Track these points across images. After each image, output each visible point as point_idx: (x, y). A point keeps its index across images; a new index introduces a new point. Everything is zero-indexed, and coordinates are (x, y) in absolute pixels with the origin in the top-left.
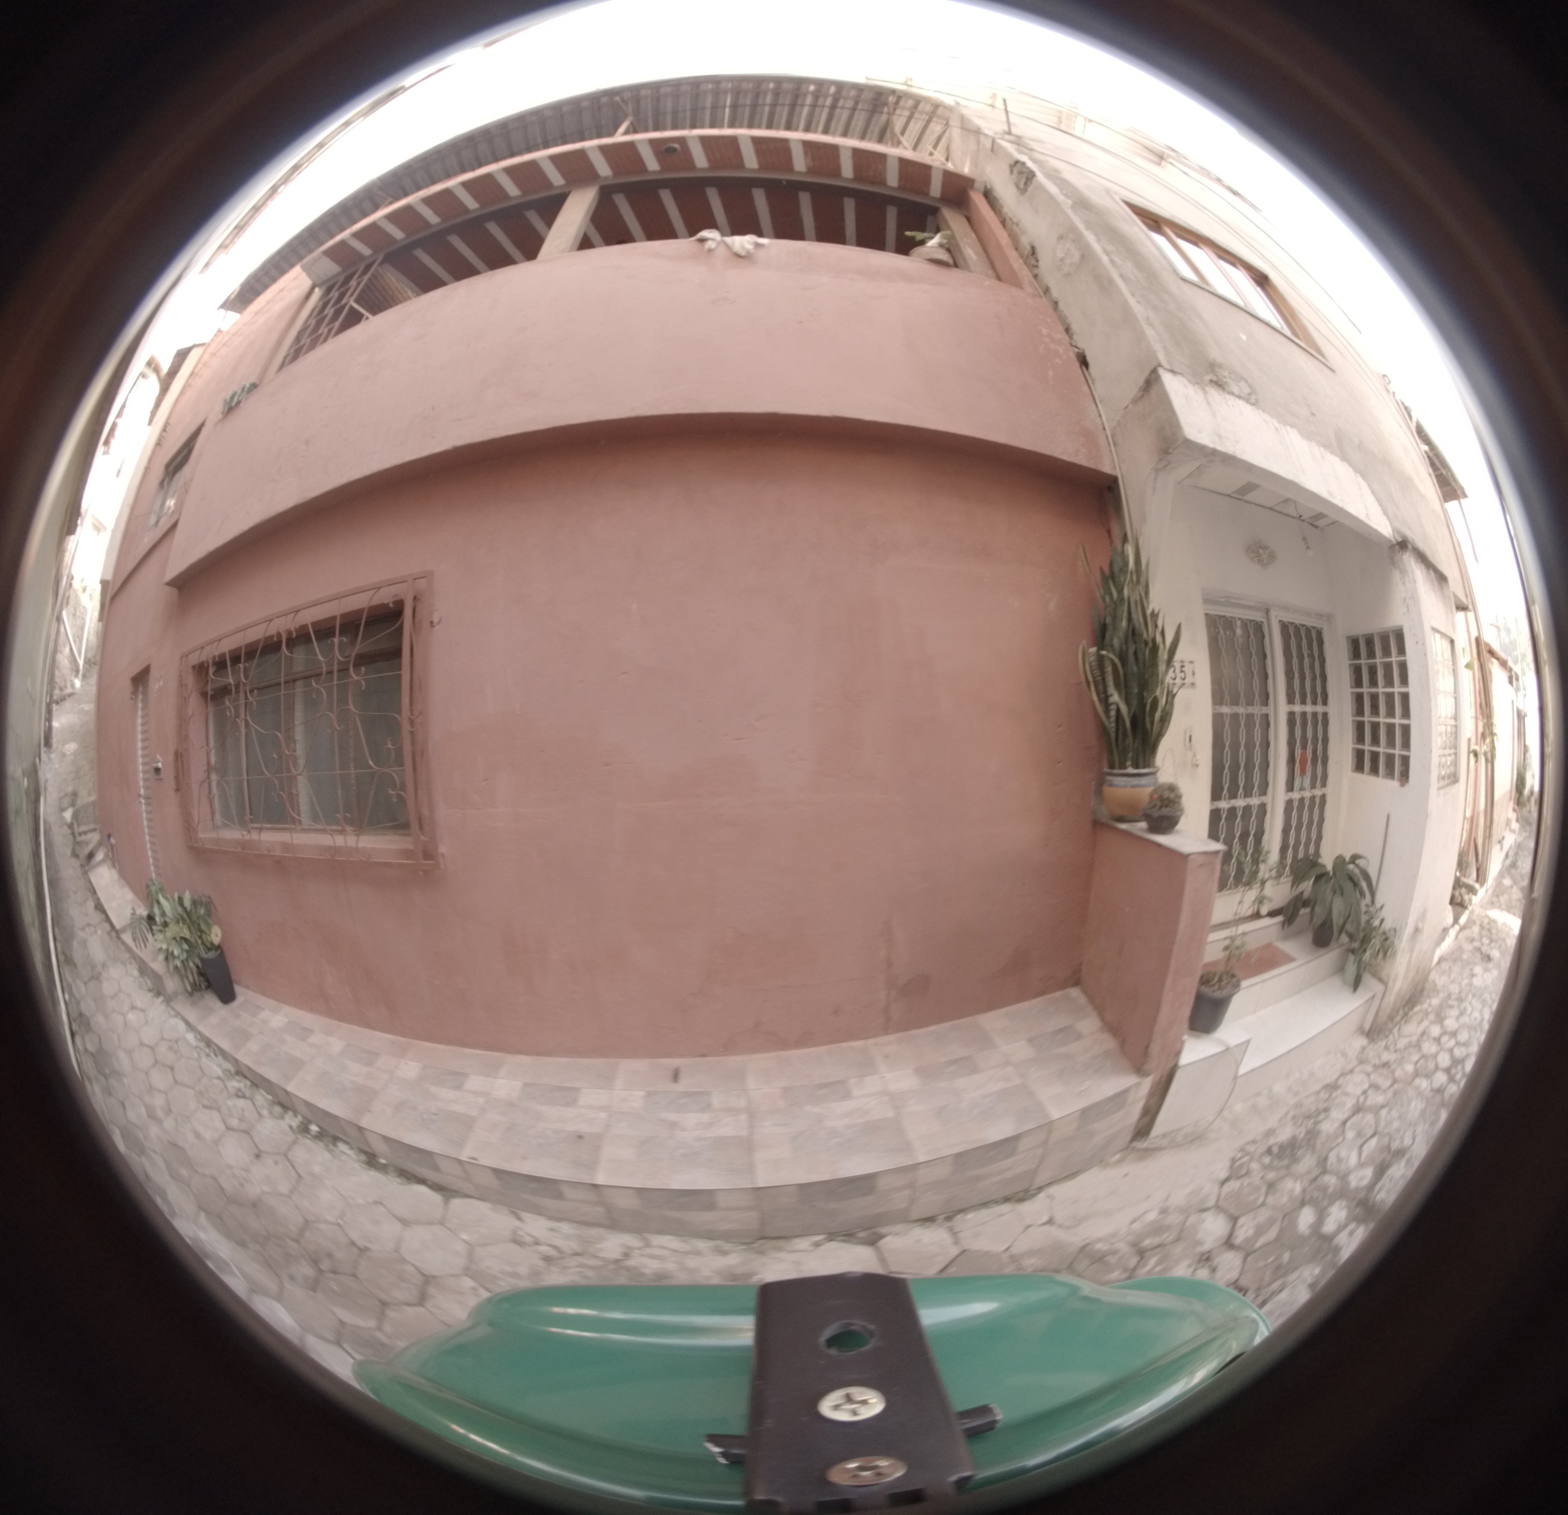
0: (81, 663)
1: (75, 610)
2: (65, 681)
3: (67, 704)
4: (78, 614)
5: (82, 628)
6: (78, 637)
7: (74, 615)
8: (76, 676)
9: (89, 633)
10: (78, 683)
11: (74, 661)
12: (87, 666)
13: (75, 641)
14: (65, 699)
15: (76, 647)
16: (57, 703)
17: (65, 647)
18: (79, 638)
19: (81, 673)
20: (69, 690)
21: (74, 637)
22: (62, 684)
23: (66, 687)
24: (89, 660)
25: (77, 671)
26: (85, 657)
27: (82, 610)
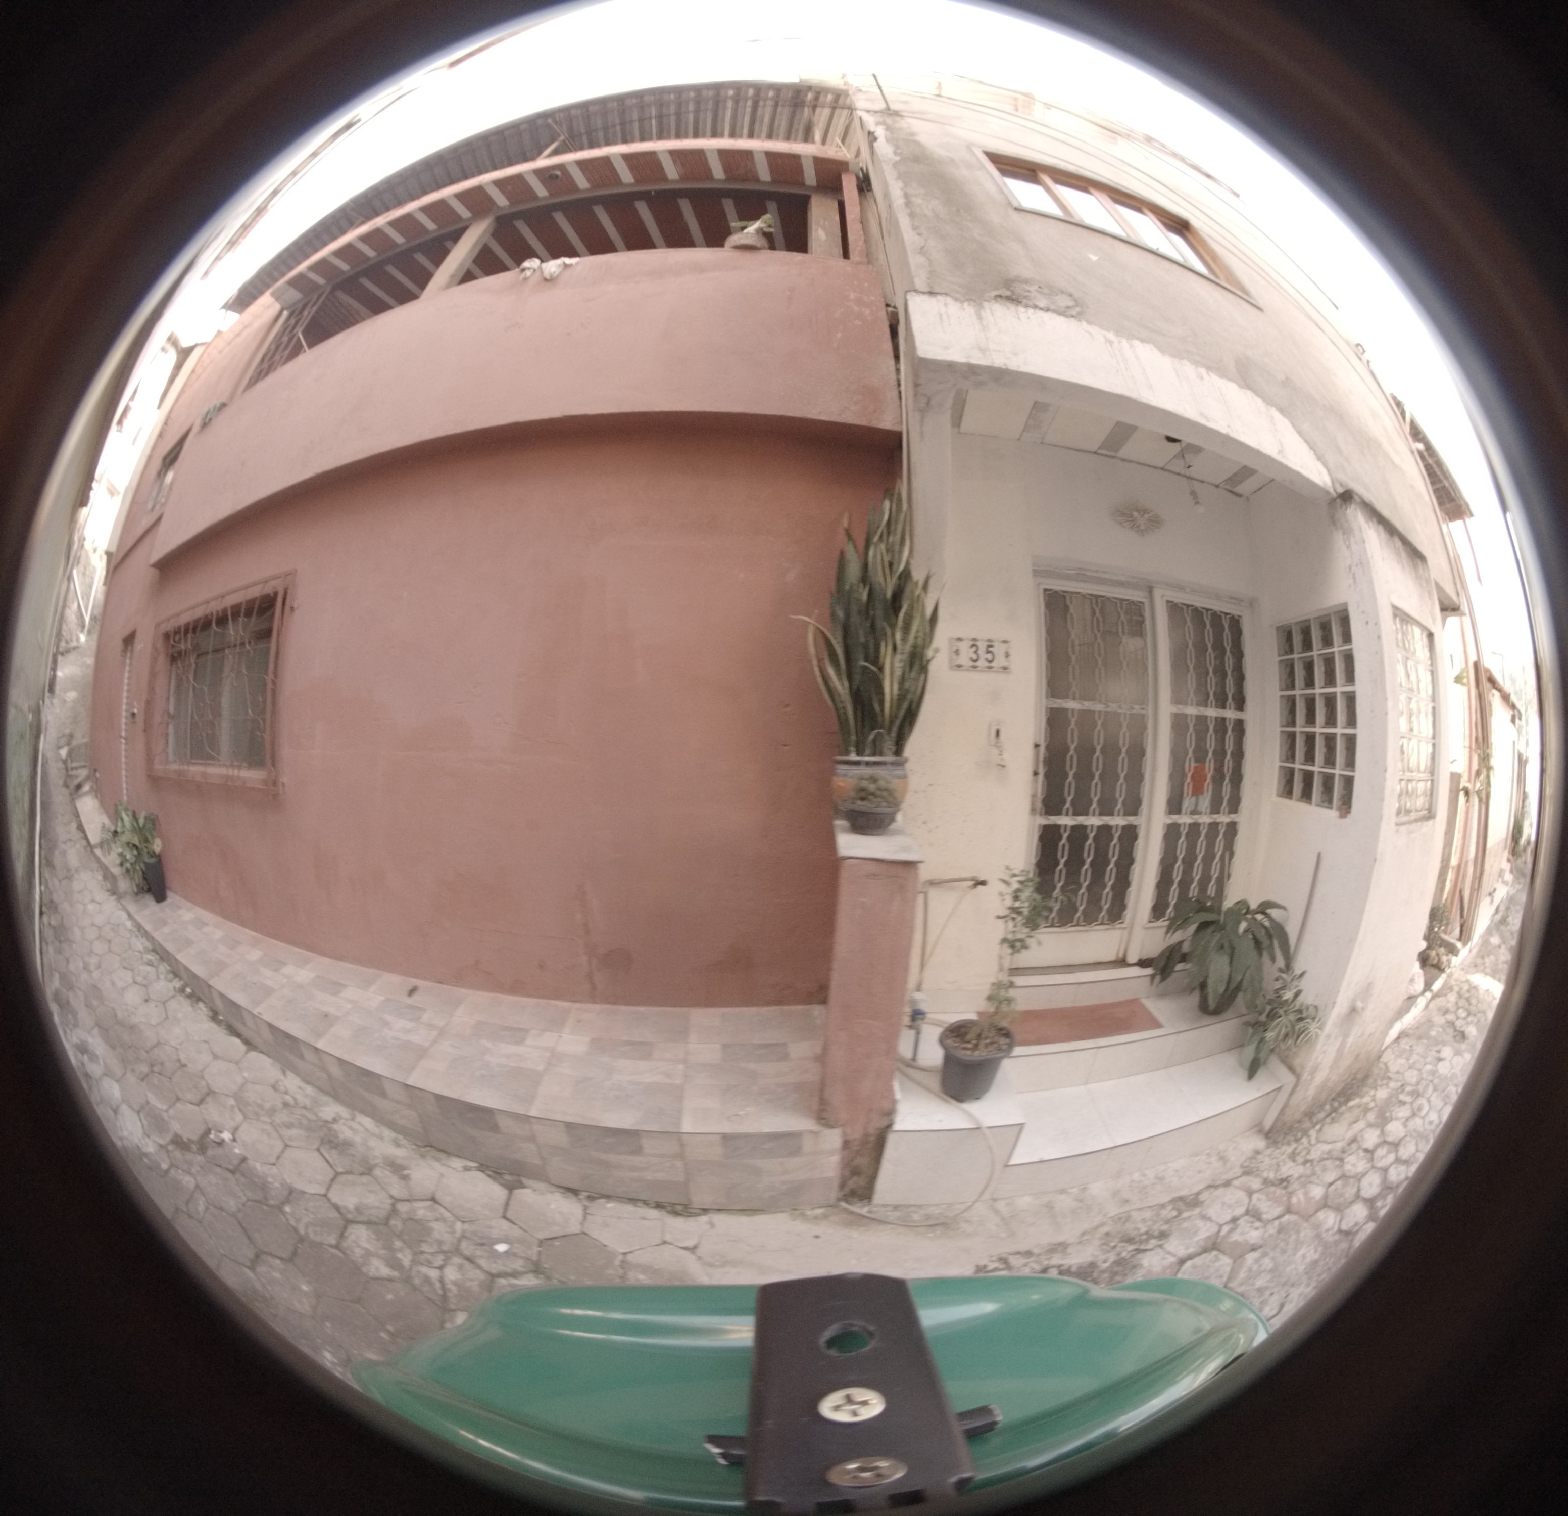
0: (87, 619)
1: (85, 569)
2: (71, 635)
3: (72, 657)
4: (87, 573)
5: (91, 587)
7: (84, 574)
8: (82, 631)
9: (96, 591)
10: (83, 638)
11: (81, 617)
12: (93, 622)
13: (83, 598)
14: (69, 651)
15: (83, 603)
16: (62, 654)
17: (73, 602)
18: (87, 595)
19: (86, 628)
20: (74, 644)
21: (82, 593)
22: (68, 637)
23: (71, 640)
24: (95, 617)
25: (83, 626)
26: (92, 614)
27: (90, 571)
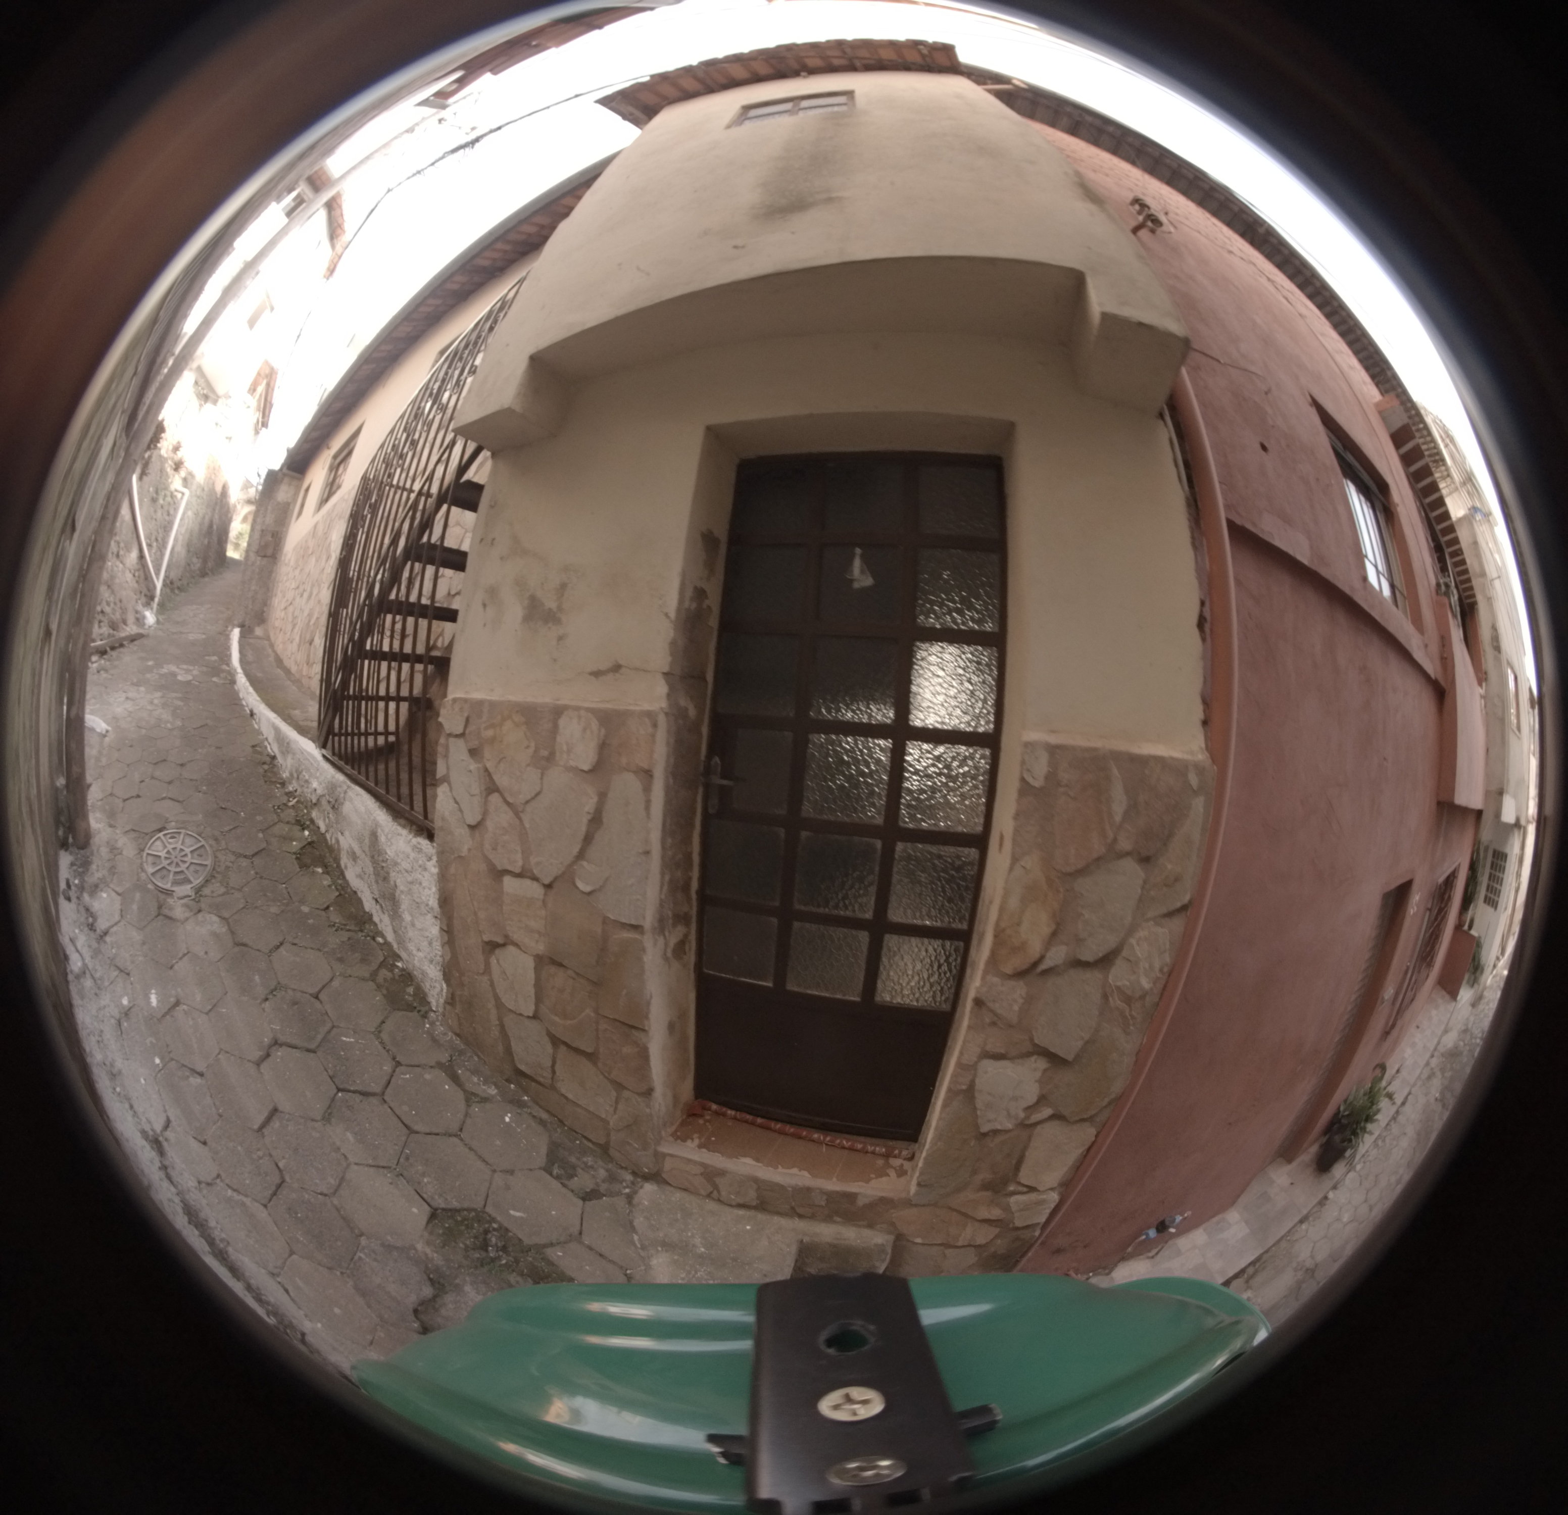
0: (159, 585)
1: (157, 492)
2: (124, 611)
3: (128, 658)
4: (161, 501)
5: (167, 528)
6: (157, 540)
8: (148, 604)
9: (176, 540)
10: (150, 618)
11: (147, 577)
12: (168, 591)
13: (149, 546)
14: (122, 645)
15: (150, 556)
16: (102, 653)
17: (129, 550)
19: (156, 600)
20: (131, 629)
21: (148, 537)
22: (117, 616)
23: (125, 622)
24: (172, 583)
27: (169, 499)
